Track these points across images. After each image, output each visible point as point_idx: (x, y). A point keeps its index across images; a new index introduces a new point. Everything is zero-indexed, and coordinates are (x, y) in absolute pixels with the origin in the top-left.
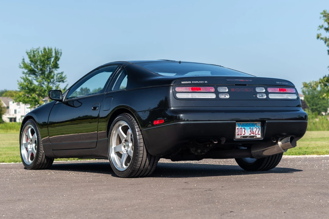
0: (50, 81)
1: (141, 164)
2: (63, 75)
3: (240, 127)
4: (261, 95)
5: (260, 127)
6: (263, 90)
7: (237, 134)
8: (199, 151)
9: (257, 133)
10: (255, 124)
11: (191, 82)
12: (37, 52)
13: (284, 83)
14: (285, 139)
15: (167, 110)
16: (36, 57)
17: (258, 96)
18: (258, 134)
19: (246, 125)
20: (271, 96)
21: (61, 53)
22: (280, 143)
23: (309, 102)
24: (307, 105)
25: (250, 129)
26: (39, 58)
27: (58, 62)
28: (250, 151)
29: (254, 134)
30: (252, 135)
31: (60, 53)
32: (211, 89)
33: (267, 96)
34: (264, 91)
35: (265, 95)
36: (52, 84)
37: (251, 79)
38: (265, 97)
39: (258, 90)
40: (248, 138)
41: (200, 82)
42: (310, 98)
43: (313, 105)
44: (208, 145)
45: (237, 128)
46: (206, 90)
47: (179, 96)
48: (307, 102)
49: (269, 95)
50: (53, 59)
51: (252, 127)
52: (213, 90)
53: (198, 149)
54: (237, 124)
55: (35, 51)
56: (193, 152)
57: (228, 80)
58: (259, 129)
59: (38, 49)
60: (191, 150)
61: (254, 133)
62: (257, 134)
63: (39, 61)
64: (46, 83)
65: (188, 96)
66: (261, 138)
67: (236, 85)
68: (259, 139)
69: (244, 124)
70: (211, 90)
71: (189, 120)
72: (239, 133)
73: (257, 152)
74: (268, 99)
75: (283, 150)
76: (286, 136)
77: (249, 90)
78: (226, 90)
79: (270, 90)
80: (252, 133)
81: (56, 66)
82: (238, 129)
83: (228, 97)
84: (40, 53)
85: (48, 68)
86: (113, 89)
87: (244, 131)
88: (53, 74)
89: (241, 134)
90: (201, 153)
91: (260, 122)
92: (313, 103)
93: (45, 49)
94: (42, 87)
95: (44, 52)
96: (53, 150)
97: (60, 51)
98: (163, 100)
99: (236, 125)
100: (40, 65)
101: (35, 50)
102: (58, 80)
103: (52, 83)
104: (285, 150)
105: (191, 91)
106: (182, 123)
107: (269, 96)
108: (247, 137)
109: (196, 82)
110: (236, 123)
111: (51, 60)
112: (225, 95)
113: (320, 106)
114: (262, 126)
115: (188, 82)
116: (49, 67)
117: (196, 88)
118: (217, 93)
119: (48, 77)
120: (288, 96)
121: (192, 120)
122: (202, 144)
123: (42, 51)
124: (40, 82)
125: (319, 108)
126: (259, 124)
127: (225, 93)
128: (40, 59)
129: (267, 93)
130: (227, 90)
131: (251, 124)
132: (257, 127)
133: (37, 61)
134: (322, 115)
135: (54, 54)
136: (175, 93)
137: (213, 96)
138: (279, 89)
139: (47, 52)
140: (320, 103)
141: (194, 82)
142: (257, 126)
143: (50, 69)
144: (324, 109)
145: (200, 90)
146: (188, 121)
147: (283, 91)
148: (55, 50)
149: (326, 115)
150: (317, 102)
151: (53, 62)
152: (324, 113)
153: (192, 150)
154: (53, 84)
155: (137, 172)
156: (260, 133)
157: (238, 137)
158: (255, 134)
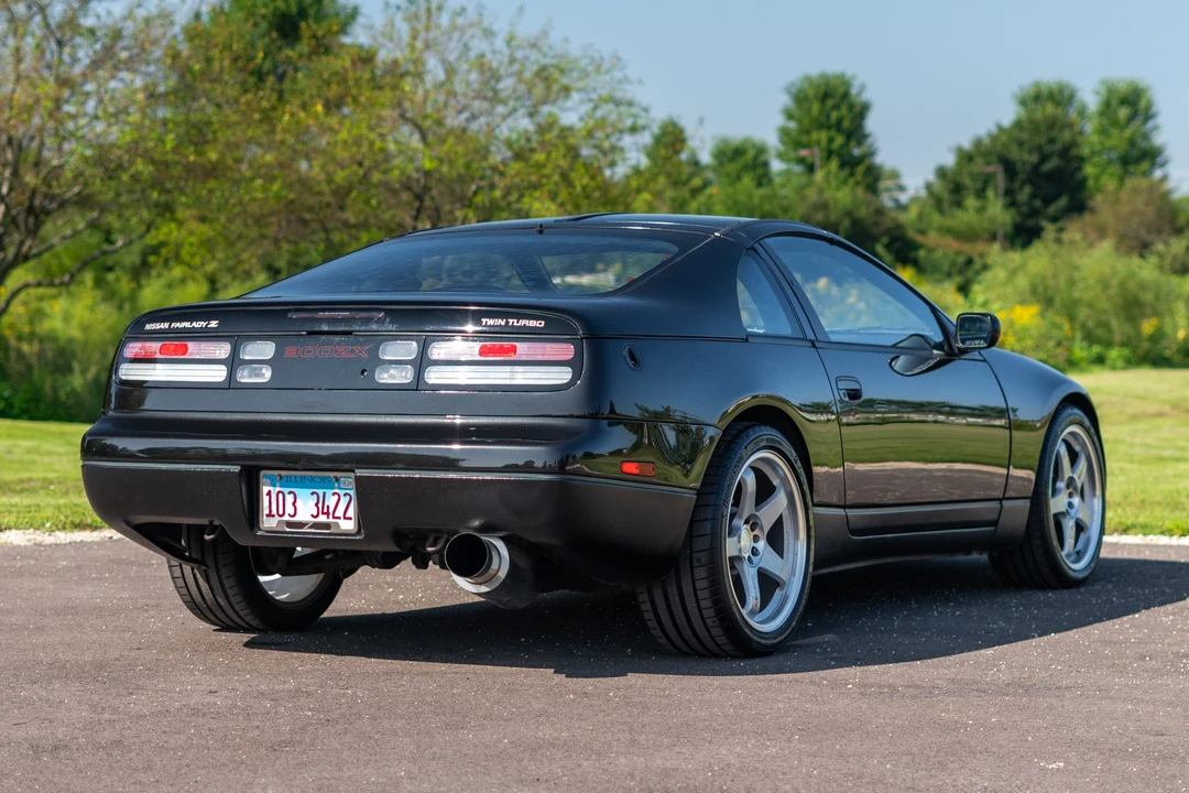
3: (278, 489)
5: (352, 492)
6: (410, 350)
7: (266, 512)
9: (339, 512)
10: (335, 481)
11: (170, 326)
13: (522, 322)
17: (381, 375)
18: (345, 518)
19: (298, 480)
20: (435, 376)
25: (315, 496)
29: (331, 516)
30: (323, 518)
32: (222, 348)
33: (420, 374)
34: (413, 355)
35: (409, 372)
38: (408, 379)
39: (388, 350)
40: (305, 530)
41: (194, 324)
45: (265, 489)
47: (126, 372)
49: (429, 369)
51: (320, 492)
54: (267, 477)
58: (348, 498)
61: (331, 511)
62: (339, 518)
66: (357, 534)
67: (308, 333)
68: (350, 535)
69: (293, 479)
70: (219, 352)
72: (274, 511)
77: (352, 351)
78: (268, 352)
80: (323, 513)
82: (269, 493)
83: (265, 376)
87: (294, 504)
89: (281, 512)
91: (353, 475)
99: (262, 479)
107: (426, 375)
108: (301, 525)
109: (183, 325)
112: (258, 370)
114: (362, 489)
115: (161, 326)
118: (234, 363)
126: (348, 481)
127: (258, 365)
129: (421, 363)
130: (270, 354)
131: (317, 480)
132: (342, 492)
136: (118, 361)
137: (218, 374)
141: (178, 325)
142: (340, 488)
145: (185, 352)
156: (351, 513)
157: (268, 523)
158: (334, 517)
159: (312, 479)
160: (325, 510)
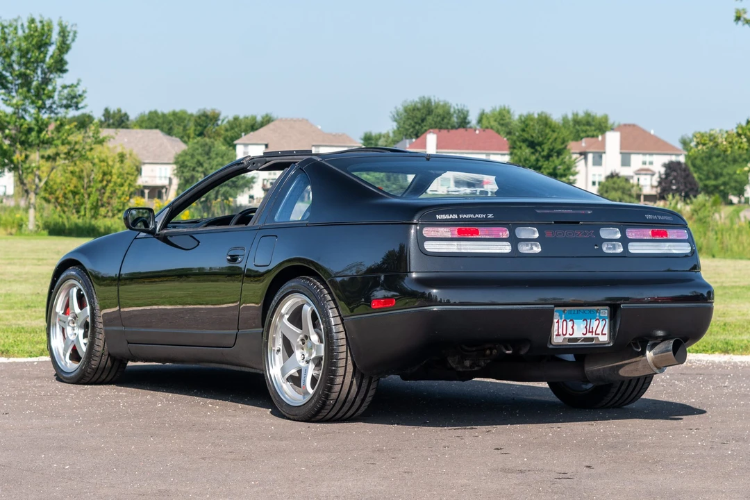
0: (44, 103)
1: (340, 392)
2: (79, 90)
3: (563, 319)
4: (612, 245)
5: (607, 319)
6: (616, 233)
7: (556, 333)
8: (467, 363)
9: (599, 331)
10: (597, 312)
11: (458, 216)
12: (12, 29)
13: (663, 218)
14: (661, 347)
15: (402, 279)
16: (9, 42)
17: (606, 248)
18: (602, 334)
19: (576, 312)
20: (634, 248)
21: (75, 33)
22: (649, 354)
23: (698, 169)
24: (693, 178)
25: (585, 322)
26: (16, 43)
27: (67, 57)
28: (583, 368)
29: (594, 333)
30: (589, 335)
31: (71, 34)
32: (502, 231)
33: (625, 247)
34: (619, 236)
35: (619, 246)
36: (48, 112)
37: (590, 209)
38: (620, 250)
39: (605, 233)
40: (579, 343)
41: (477, 215)
42: (702, 160)
43: (708, 178)
44: (488, 352)
45: (555, 321)
46: (489, 235)
47: (430, 247)
48: (692, 169)
49: (630, 244)
50: (52, 50)
51: (588, 319)
52: (505, 234)
53: (465, 360)
54: (557, 311)
55: (6, 27)
56: (454, 366)
57: (538, 211)
58: (604, 321)
59: (16, 20)
60: (450, 362)
61: (594, 331)
62: (599, 334)
63: (16, 53)
64: (33, 111)
65: (450, 247)
66: (608, 343)
67: (555, 222)
68: (605, 344)
69: (573, 312)
70: (501, 234)
71: (452, 301)
72: (560, 332)
73: (599, 370)
74: (626, 255)
75: (655, 369)
76: (664, 339)
77: (585, 234)
78: (534, 234)
79: (631, 233)
80: (589, 332)
81: (60, 66)
82: (558, 322)
83: (537, 249)
84: (20, 33)
85: (39, 72)
86: (276, 218)
87: (572, 327)
88: (50, 87)
89: (564, 333)
90: (471, 366)
91: (608, 308)
92: (708, 172)
93: (32, 21)
94: (22, 120)
95: (29, 28)
96: (128, 343)
97: (74, 29)
98: (394, 251)
99: (555, 313)
100: (19, 64)
101: (5, 24)
102: (65, 102)
103: (47, 109)
104: (661, 369)
105: (456, 236)
106: (435, 308)
107: (629, 248)
108: (576, 340)
109: (468, 216)
110: (554, 310)
111: (47, 51)
112: (532, 245)
113: (726, 179)
114: (613, 317)
115: (451, 216)
116: (42, 67)
117: (467, 231)
118: (514, 240)
119: (38, 96)
120: (672, 248)
121: (457, 302)
122: (474, 349)
123: (26, 24)
124: (17, 107)
125: (725, 184)
126: (605, 312)
127: (531, 242)
128: (20, 45)
129: (625, 241)
130: (537, 235)
131: (587, 312)
132: (601, 319)
133: (12, 53)
134: (731, 203)
135: (55, 37)
136: (421, 239)
137: (506, 248)
138: (653, 232)
139: (36, 27)
140: (725, 171)
141: (465, 216)
142: (599, 316)
143: (43, 72)
144: (735, 188)
145: (477, 234)
146: (448, 303)
147: (659, 236)
148: (60, 25)
149: (740, 202)
150: (718, 170)
151: (52, 56)
152: (735, 199)
153: (452, 362)
154: (50, 113)
155: (332, 408)
156: (606, 331)
157: (557, 340)
158: (596, 334)
159: (584, 312)
160: (591, 330)
